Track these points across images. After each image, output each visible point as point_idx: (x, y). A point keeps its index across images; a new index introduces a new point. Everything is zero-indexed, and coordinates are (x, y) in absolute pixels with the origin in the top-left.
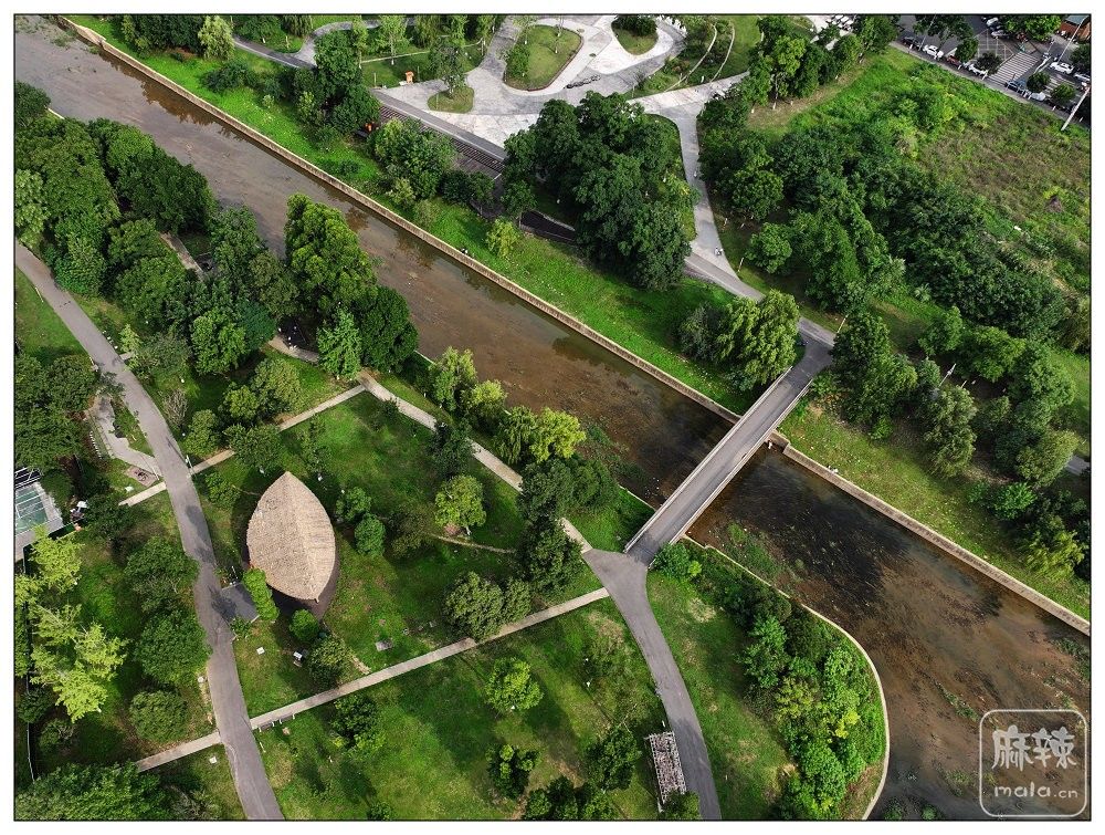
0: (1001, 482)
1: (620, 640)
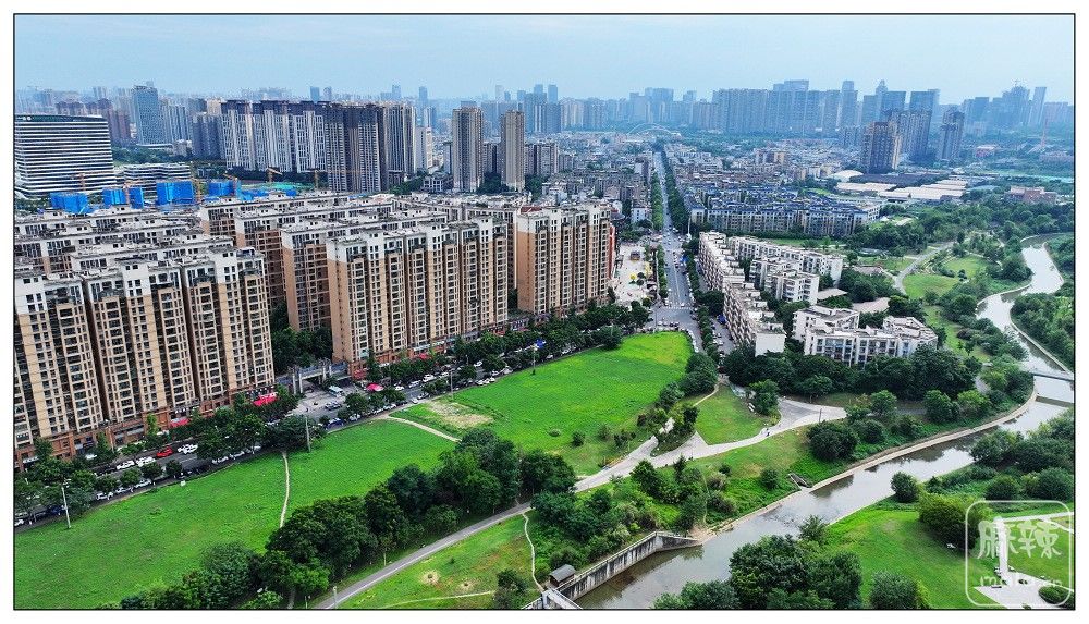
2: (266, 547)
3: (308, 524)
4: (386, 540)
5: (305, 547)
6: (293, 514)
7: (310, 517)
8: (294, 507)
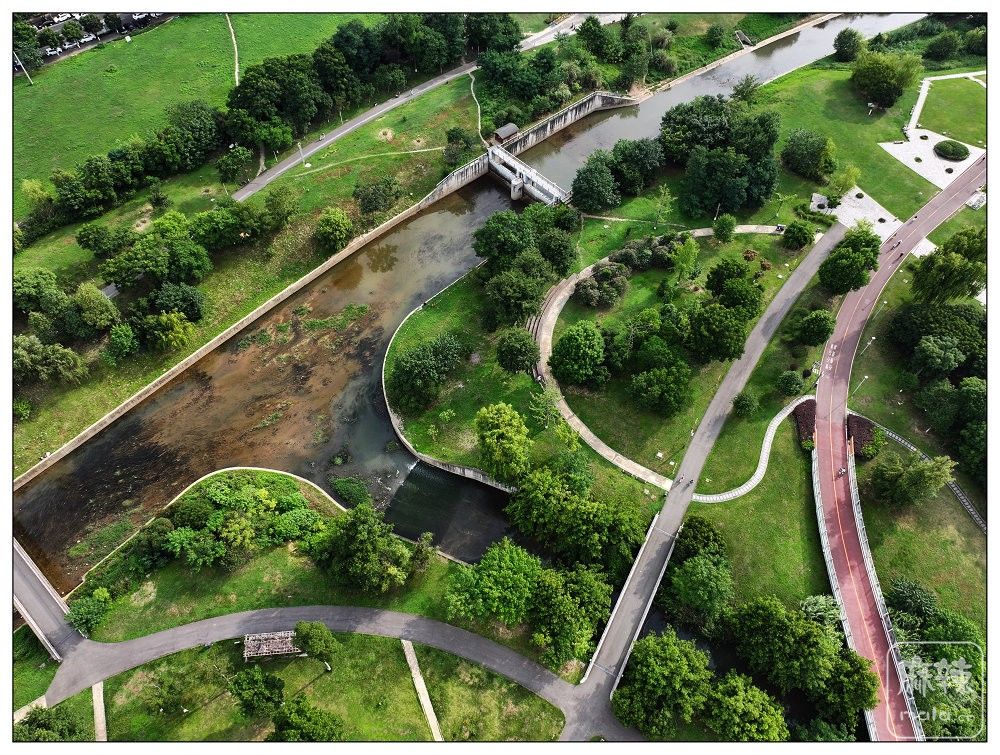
0: (106, 341)
1: (152, 675)
2: (228, 105)
3: (263, 82)
4: (341, 98)
5: (264, 106)
6: (246, 73)
7: (263, 76)
8: (245, 65)
